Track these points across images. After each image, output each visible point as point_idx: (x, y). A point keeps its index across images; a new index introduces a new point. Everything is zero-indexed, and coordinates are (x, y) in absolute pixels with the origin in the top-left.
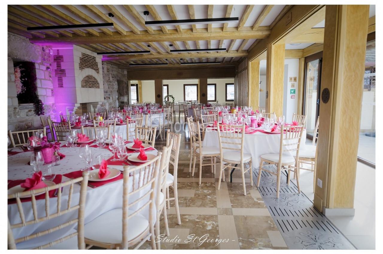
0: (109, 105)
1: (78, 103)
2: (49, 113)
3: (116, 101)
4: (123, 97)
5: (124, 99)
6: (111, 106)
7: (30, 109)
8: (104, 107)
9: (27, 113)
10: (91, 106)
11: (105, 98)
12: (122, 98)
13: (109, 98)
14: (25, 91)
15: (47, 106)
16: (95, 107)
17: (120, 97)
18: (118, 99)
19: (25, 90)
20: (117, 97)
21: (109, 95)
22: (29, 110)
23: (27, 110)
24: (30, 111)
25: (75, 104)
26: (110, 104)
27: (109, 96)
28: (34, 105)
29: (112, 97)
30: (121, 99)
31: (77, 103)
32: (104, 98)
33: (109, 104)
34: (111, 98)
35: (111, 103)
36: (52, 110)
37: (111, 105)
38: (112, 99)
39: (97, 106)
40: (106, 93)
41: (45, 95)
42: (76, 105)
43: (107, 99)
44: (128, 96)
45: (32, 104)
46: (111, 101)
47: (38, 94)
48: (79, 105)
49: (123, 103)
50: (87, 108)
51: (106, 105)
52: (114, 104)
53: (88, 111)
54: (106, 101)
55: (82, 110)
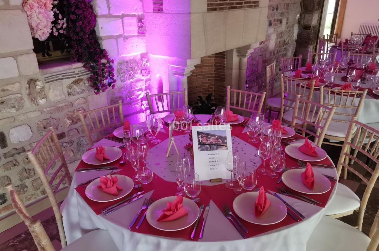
0: (277, 39)
1: (192, 57)
2: (131, 80)
3: (293, 27)
4: (309, 15)
5: (311, 19)
7: (77, 78)
8: (266, 43)
9: (70, 87)
11: (270, 24)
13: (281, 22)
14: (65, 29)
15: (127, 62)
16: (241, 54)
17: (304, 16)
18: (298, 22)
19: (65, 26)
20: (298, 16)
21: (282, 14)
22: (74, 79)
23: (70, 81)
24: (76, 82)
26: (280, 35)
27: (280, 18)
28: (84, 66)
29: (288, 19)
30: (306, 21)
31: (190, 58)
32: (268, 24)
33: (278, 35)
34: (284, 21)
35: (282, 33)
36: (139, 72)
37: (281, 37)
38: (287, 23)
40: (275, 11)
41: (120, 36)
43: (276, 25)
44: (322, 12)
45: (80, 65)
46: (283, 27)
47: (99, 34)
49: (307, 27)
50: (225, 55)
51: (270, 40)
52: (288, 34)
53: (226, 62)
54: (271, 30)
55: (215, 59)
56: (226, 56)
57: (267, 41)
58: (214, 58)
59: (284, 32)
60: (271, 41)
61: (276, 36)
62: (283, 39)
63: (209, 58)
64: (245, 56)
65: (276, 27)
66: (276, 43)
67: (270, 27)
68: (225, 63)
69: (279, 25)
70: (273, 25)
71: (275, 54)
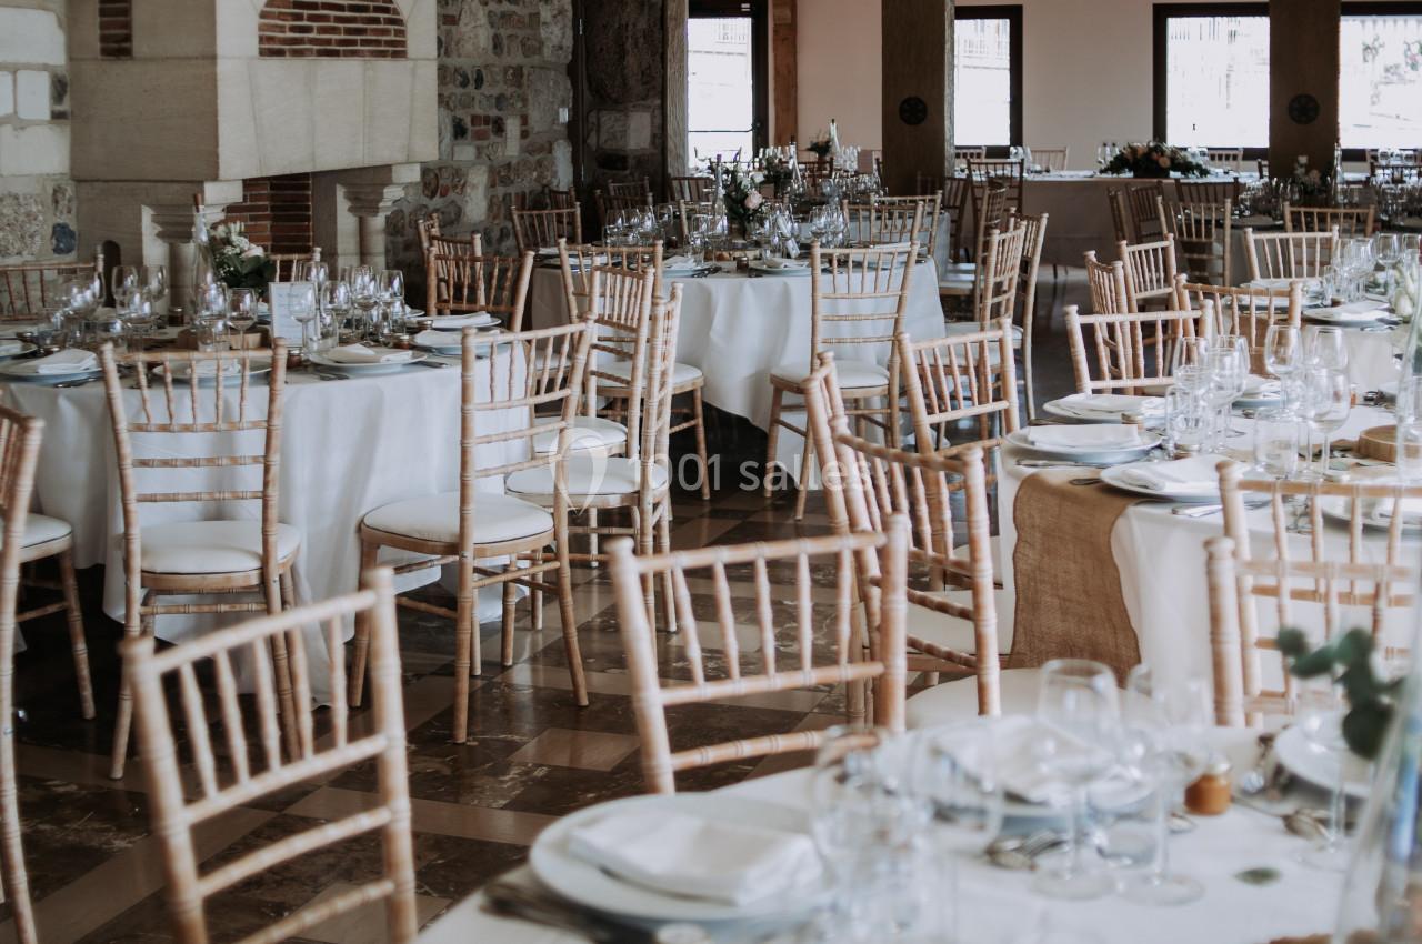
0: (493, 185)
1: (223, 173)
3: (550, 152)
4: (615, 115)
5: (624, 133)
6: (512, 190)
8: (452, 195)
10: (340, 192)
11: (459, 131)
12: (608, 119)
13: (499, 127)
16: (364, 204)
17: (592, 118)
18: (574, 132)
20: (564, 115)
21: (500, 101)
25: (201, 183)
26: (501, 175)
27: (494, 113)
29: (524, 120)
30: (603, 137)
31: (215, 178)
32: (449, 130)
33: (492, 171)
34: (512, 126)
35: (508, 166)
37: (506, 181)
38: (524, 134)
39: (380, 197)
40: (471, 88)
42: (212, 192)
43: (480, 136)
44: (663, 107)
46: (511, 147)
48: (235, 194)
49: (613, 161)
50: (308, 211)
51: (464, 185)
52: (535, 174)
53: (311, 234)
54: (466, 152)
55: (272, 227)
56: (311, 213)
57: (455, 187)
58: (268, 223)
59: (518, 164)
60: (468, 190)
61: (489, 177)
62: (519, 191)
63: (253, 223)
64: (378, 208)
65: (485, 143)
66: (491, 201)
67: (460, 141)
68: (309, 237)
69: (493, 138)
70: (469, 134)
71: (494, 241)
